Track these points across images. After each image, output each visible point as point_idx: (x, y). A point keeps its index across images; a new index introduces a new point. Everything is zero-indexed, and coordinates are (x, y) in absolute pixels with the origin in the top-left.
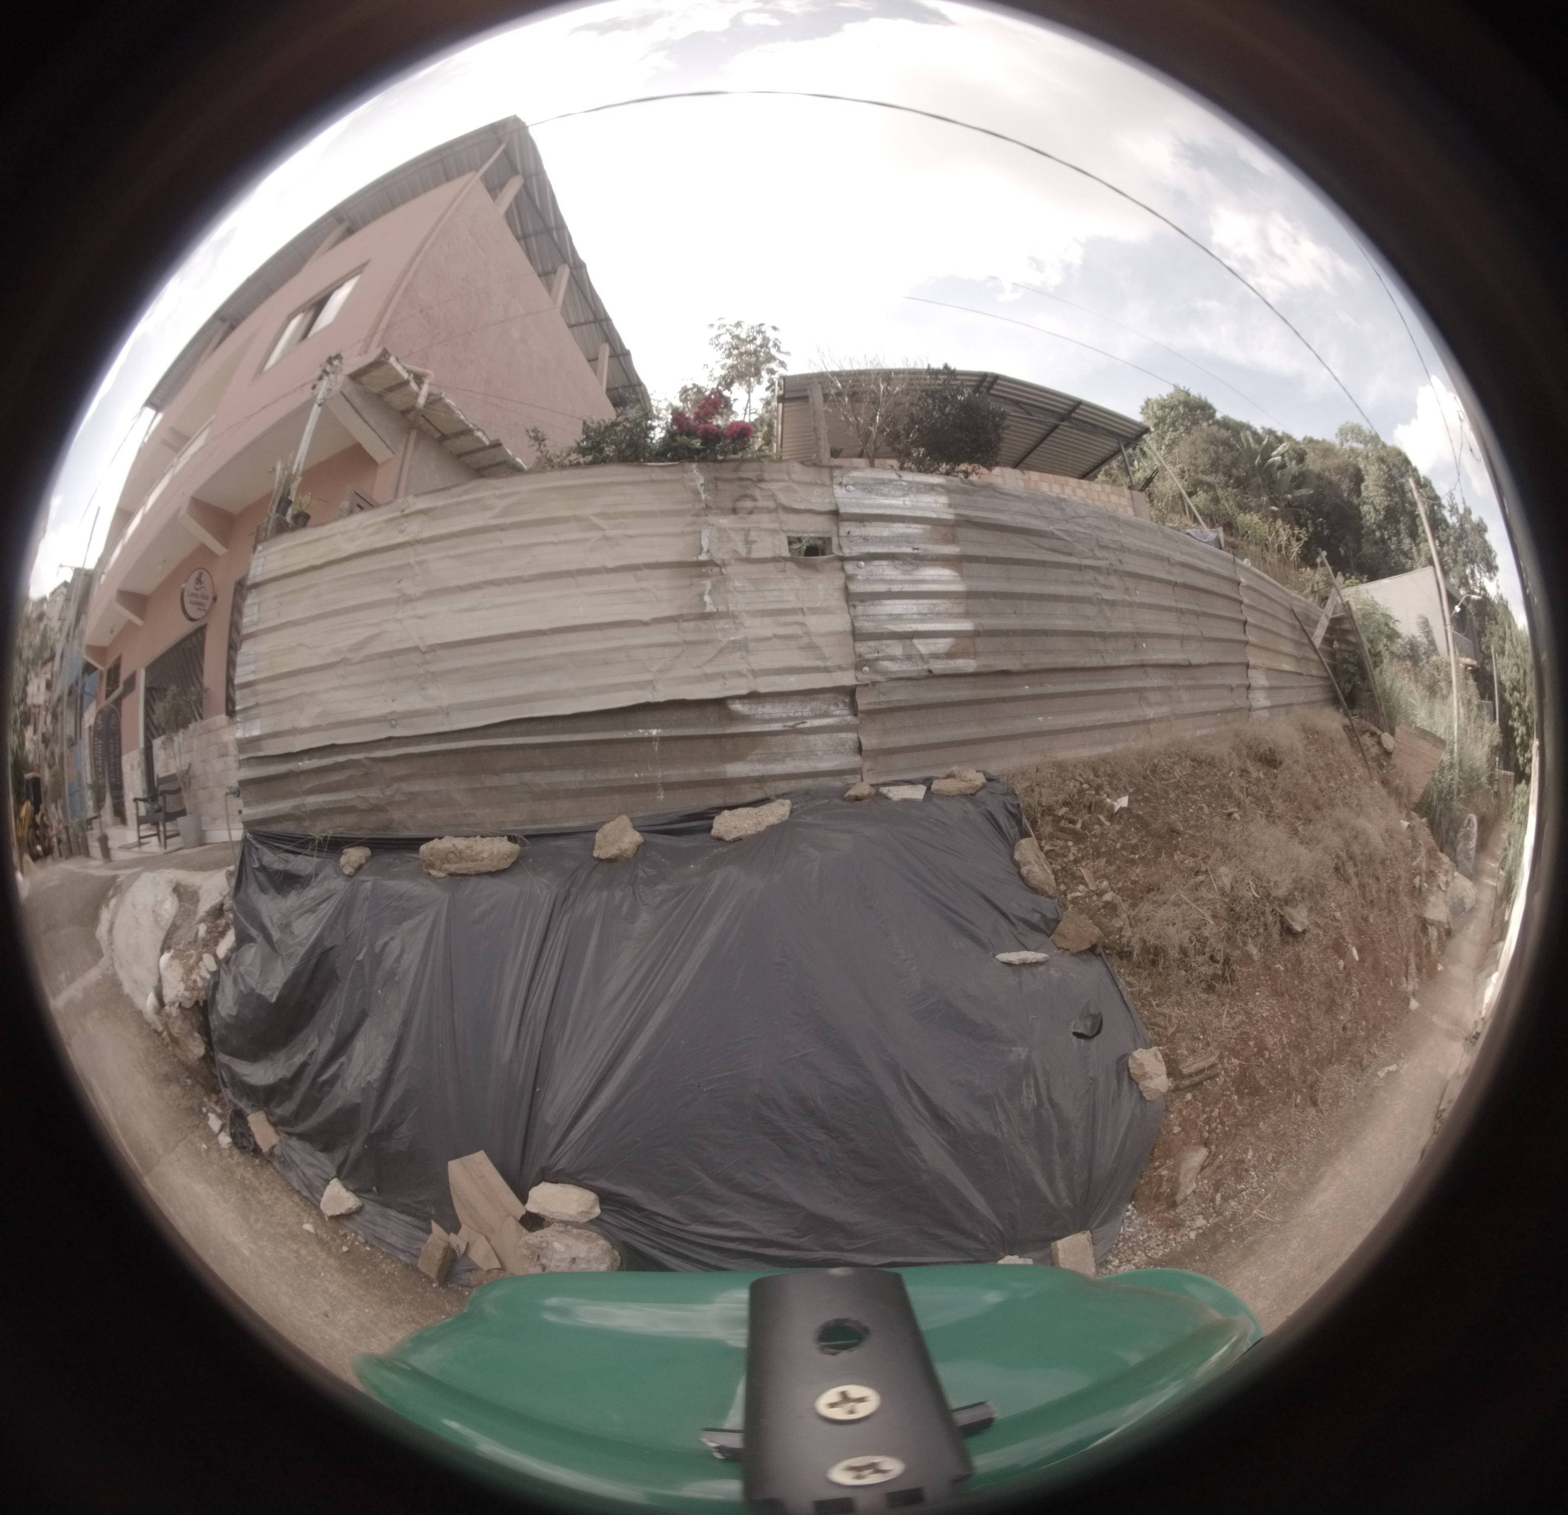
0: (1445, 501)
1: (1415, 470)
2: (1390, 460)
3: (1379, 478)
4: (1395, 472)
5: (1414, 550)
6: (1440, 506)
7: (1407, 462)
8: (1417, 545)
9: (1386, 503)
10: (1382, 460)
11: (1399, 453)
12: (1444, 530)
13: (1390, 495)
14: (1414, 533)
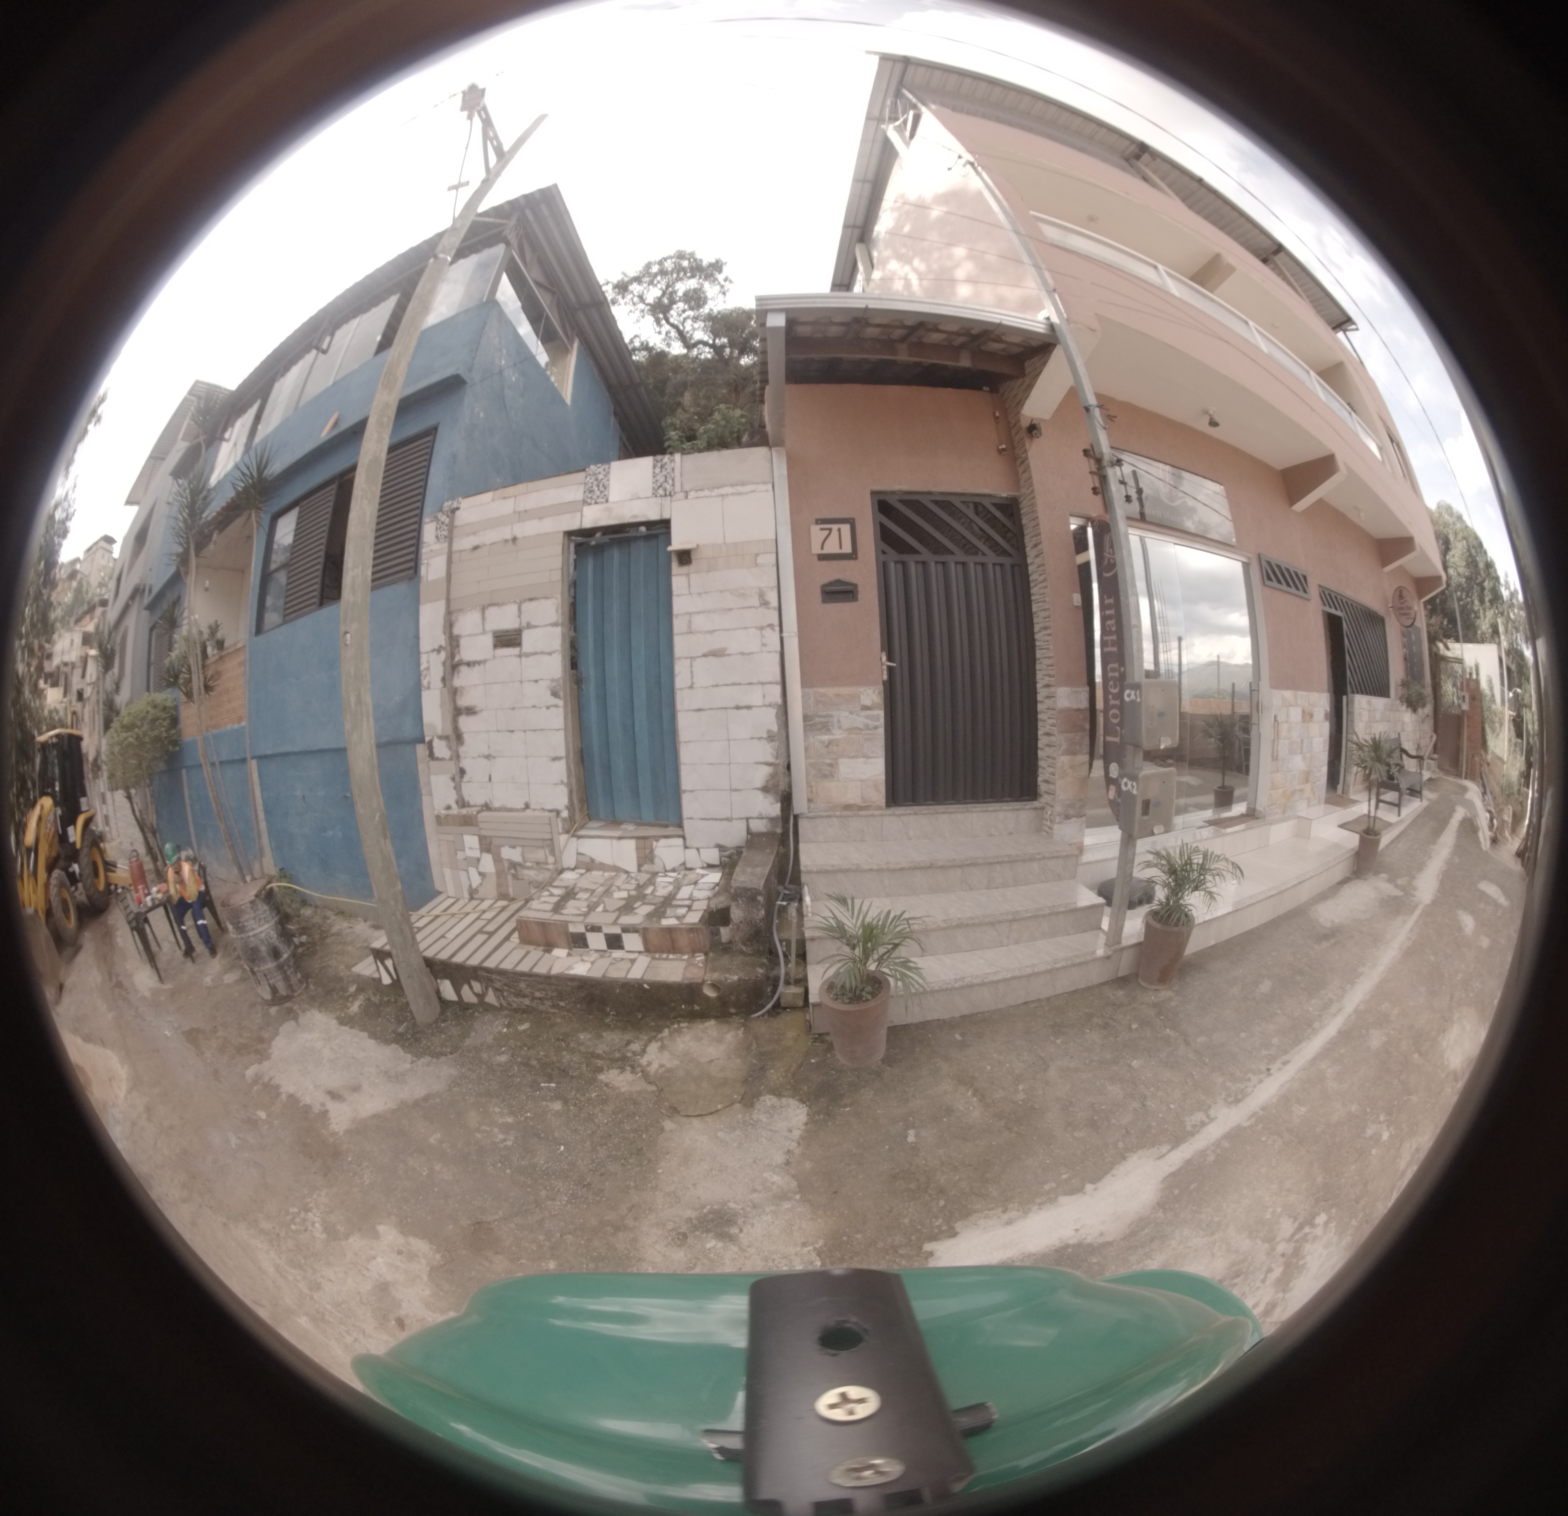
0: (1502, 581)
1: (1485, 553)
2: (1471, 540)
3: (1463, 554)
4: (1473, 551)
5: (1481, 612)
6: (1499, 583)
7: (1480, 545)
8: (1484, 610)
9: (1467, 574)
10: (1464, 538)
11: (1477, 538)
12: (1502, 604)
13: (1469, 568)
14: (1482, 601)
